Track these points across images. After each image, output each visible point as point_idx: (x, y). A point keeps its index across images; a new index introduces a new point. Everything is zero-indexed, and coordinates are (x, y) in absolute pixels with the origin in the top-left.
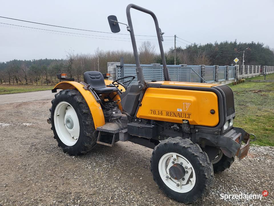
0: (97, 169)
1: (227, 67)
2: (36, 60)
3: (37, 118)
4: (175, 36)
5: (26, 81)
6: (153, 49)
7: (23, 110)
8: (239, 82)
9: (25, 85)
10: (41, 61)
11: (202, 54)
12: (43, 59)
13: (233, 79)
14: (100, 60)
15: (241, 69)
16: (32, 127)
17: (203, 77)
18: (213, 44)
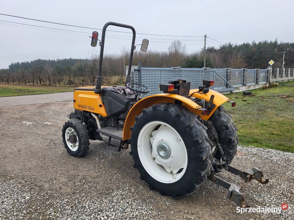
0: (103, 160)
1: (257, 71)
2: (60, 60)
3: (57, 118)
4: (205, 36)
5: (50, 82)
6: (184, 48)
7: (45, 111)
8: (272, 86)
9: (48, 86)
10: (65, 60)
11: (237, 55)
12: (67, 59)
13: (265, 83)
14: (126, 60)
15: (274, 73)
16: (52, 126)
17: (229, 81)
18: (250, 43)
